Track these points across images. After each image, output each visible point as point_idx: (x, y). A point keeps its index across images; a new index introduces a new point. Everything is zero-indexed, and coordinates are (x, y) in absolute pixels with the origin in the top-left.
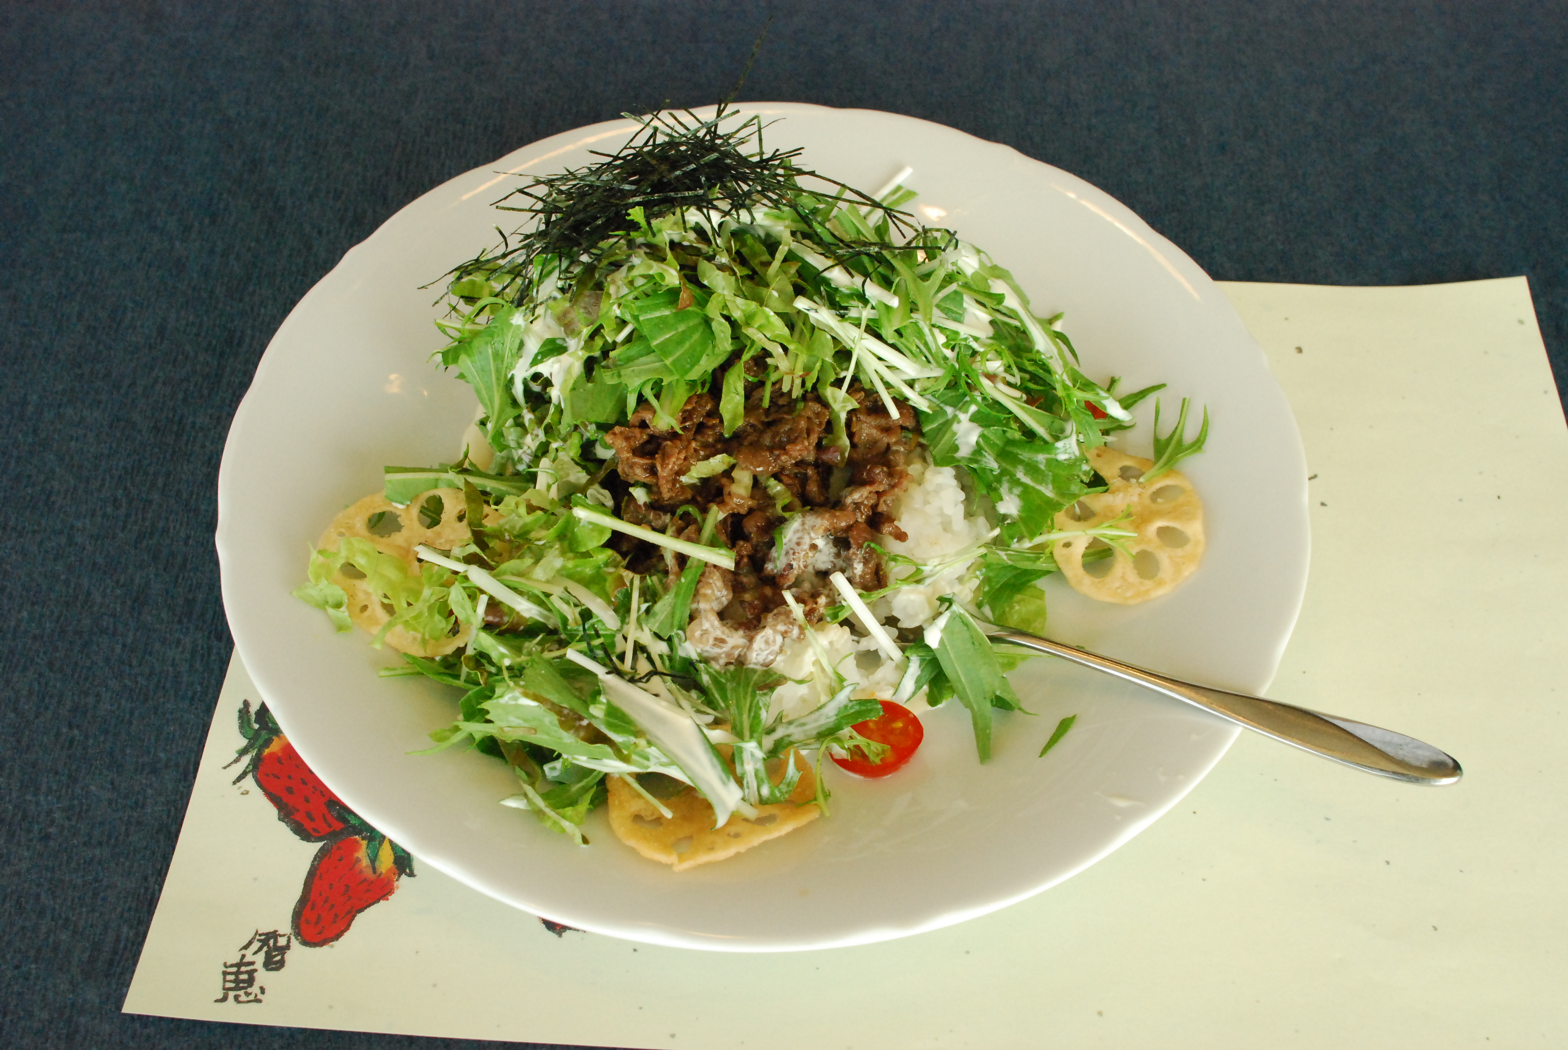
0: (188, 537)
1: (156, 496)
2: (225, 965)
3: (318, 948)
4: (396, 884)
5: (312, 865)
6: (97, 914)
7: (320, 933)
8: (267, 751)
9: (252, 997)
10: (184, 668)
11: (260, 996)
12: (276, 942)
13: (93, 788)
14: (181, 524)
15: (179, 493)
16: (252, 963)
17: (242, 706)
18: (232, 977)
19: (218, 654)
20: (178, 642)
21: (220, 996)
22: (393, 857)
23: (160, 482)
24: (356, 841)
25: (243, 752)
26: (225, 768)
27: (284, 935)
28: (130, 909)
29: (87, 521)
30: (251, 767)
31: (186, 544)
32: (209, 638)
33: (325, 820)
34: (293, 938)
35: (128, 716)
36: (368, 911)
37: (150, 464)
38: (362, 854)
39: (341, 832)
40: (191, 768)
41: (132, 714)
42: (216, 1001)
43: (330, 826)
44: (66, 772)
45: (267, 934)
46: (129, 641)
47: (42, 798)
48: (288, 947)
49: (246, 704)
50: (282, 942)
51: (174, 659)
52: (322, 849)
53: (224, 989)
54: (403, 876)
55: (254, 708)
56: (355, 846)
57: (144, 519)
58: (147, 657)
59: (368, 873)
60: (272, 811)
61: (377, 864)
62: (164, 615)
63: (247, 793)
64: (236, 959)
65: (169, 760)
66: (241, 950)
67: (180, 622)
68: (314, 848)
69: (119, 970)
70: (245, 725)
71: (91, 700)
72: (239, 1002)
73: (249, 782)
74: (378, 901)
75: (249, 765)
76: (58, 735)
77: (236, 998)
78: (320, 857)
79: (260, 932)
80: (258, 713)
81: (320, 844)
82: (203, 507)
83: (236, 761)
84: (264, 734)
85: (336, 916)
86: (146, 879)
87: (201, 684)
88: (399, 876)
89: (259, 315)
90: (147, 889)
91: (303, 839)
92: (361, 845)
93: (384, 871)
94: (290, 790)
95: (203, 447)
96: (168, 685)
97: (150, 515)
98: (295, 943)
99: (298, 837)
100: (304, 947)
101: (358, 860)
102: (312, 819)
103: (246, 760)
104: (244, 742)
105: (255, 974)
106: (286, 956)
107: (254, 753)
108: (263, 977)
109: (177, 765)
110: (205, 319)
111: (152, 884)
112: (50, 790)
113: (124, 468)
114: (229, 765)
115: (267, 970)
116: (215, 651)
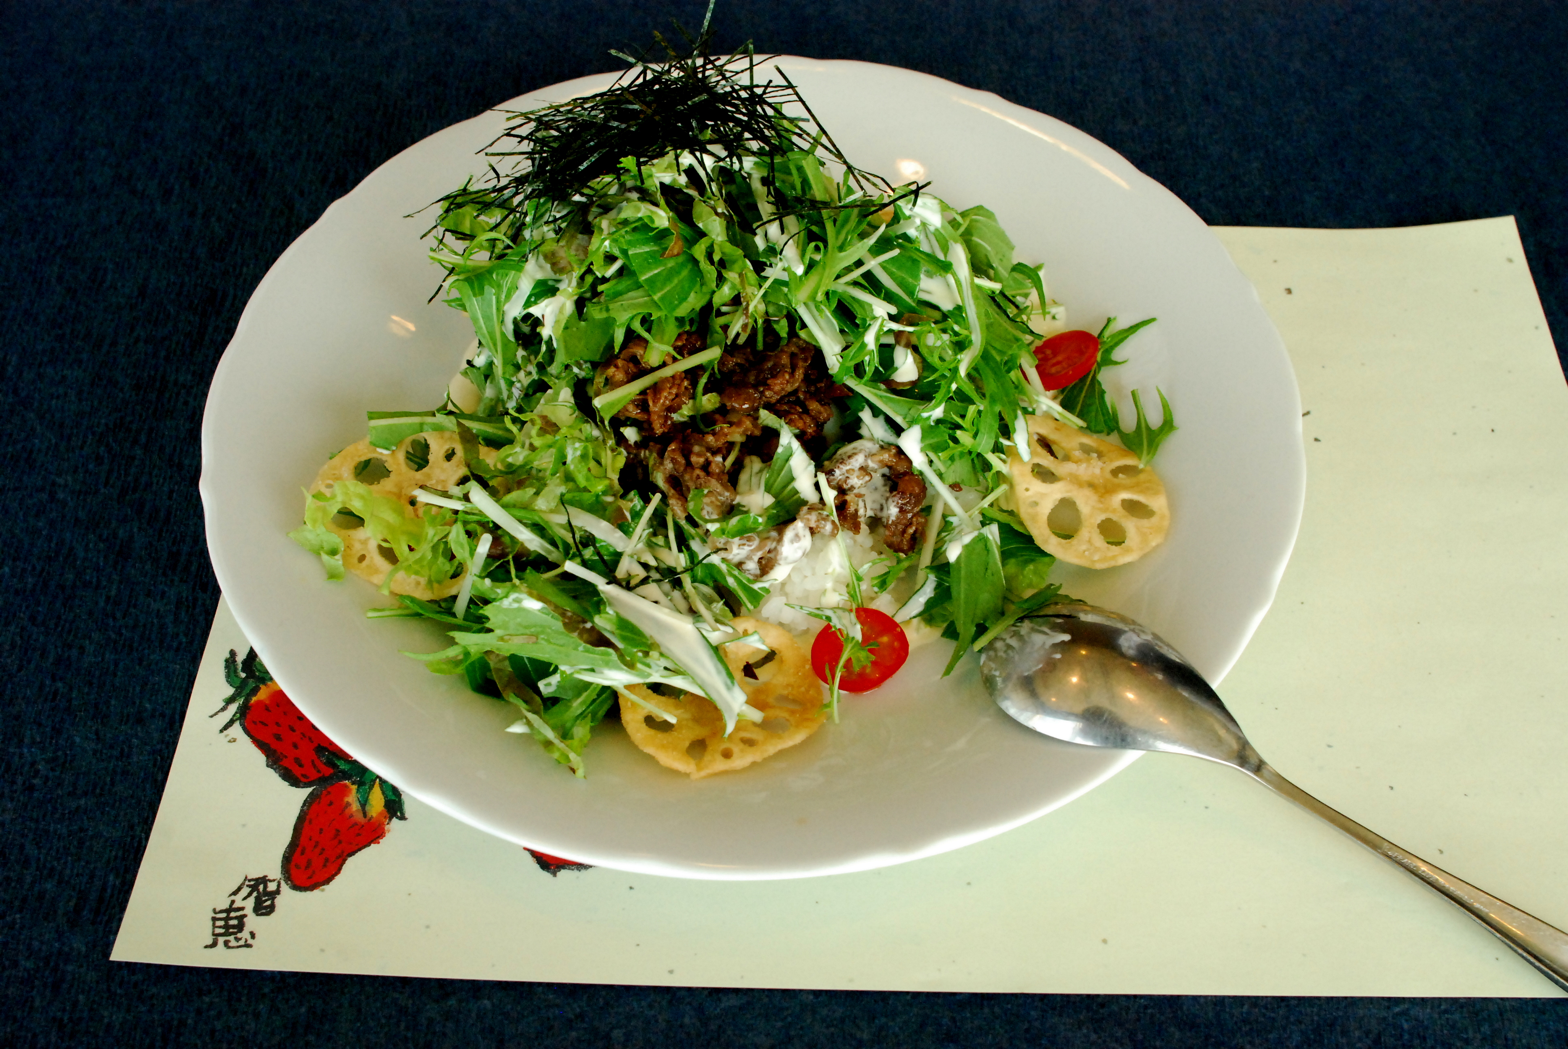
0: (171, 492)
1: (138, 452)
2: (215, 911)
3: (308, 893)
4: (387, 827)
5: (301, 811)
6: (83, 863)
7: (310, 878)
8: (254, 699)
9: (242, 942)
10: (170, 619)
11: (250, 941)
12: (265, 887)
13: (78, 740)
14: (165, 479)
15: (162, 448)
16: (242, 909)
17: (228, 656)
18: (222, 923)
19: (204, 605)
20: (163, 593)
21: (210, 941)
22: (383, 800)
23: (143, 438)
24: (345, 786)
25: (230, 701)
26: (211, 717)
27: (274, 880)
28: (116, 857)
29: (69, 478)
30: (238, 715)
31: (170, 498)
32: (194, 589)
33: (314, 766)
34: (283, 883)
35: (112, 668)
36: (359, 855)
37: (131, 422)
38: (353, 798)
39: (331, 777)
40: (177, 717)
41: (116, 665)
42: (206, 947)
43: (319, 771)
44: (50, 723)
45: (257, 880)
46: (113, 593)
47: (25, 750)
48: (278, 892)
49: (233, 653)
50: (272, 887)
51: (158, 611)
52: (311, 795)
53: (214, 934)
54: (394, 819)
55: (241, 657)
56: (345, 791)
57: (127, 475)
58: (132, 610)
59: (359, 817)
60: (260, 758)
61: (367, 808)
62: (148, 567)
63: (234, 740)
64: (225, 905)
65: (154, 710)
66: (230, 895)
67: (164, 574)
68: (302, 794)
69: (106, 918)
70: (232, 674)
71: (74, 652)
72: (229, 947)
73: (237, 730)
74: (368, 845)
75: (236, 713)
76: (42, 687)
77: (226, 943)
78: (308, 803)
79: (249, 878)
80: (244, 662)
81: (310, 790)
82: (187, 462)
83: (223, 709)
84: (252, 683)
85: (327, 860)
86: (132, 827)
87: (186, 635)
88: (390, 819)
89: (240, 274)
90: (133, 837)
91: (292, 785)
92: (350, 790)
93: (374, 815)
94: (278, 738)
95: (186, 403)
96: (153, 637)
97: (133, 470)
98: (285, 888)
99: (287, 783)
100: (294, 892)
101: (348, 804)
102: (301, 766)
103: (233, 708)
104: (230, 691)
105: (245, 920)
106: (276, 900)
107: (241, 701)
108: (253, 922)
109: (163, 715)
110: (187, 279)
111: (138, 833)
112: (33, 743)
113: (106, 425)
114: (216, 714)
115: (257, 915)
116: (200, 603)
